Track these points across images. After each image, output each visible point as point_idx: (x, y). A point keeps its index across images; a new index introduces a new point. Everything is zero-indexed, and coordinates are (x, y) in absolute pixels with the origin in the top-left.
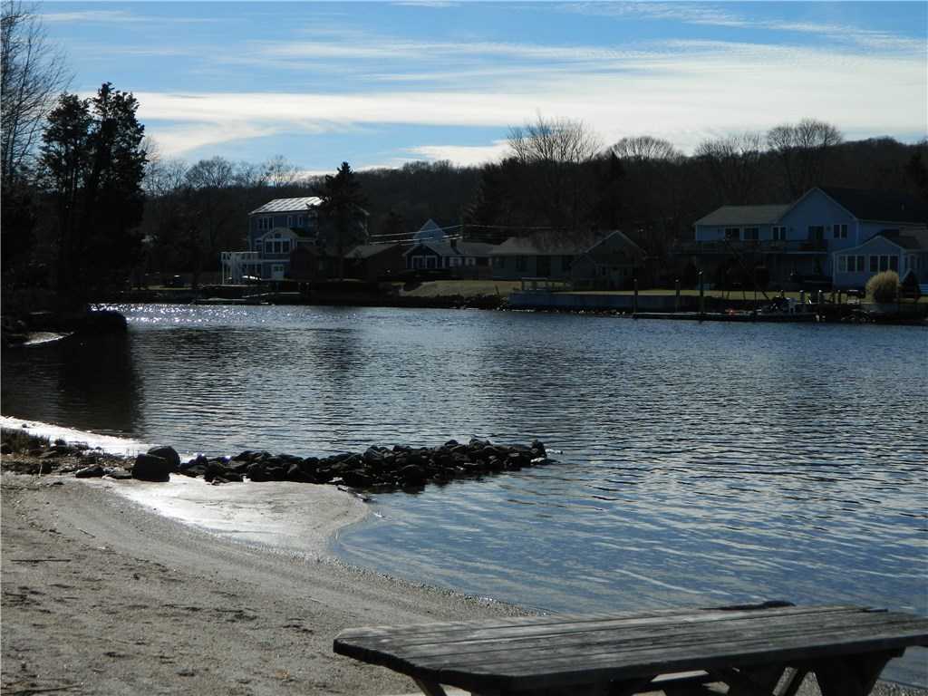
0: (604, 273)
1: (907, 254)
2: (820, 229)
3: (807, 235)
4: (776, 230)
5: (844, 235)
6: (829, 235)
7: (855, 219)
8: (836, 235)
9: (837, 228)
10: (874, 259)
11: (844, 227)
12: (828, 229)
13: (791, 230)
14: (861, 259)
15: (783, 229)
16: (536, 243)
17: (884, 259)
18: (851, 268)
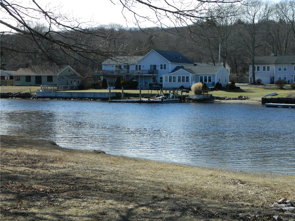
0: (71, 83)
1: (192, 76)
2: (155, 66)
3: (150, 68)
4: (137, 66)
5: (165, 68)
6: (158, 68)
7: (169, 62)
8: (161, 68)
9: (161, 65)
10: (179, 77)
11: (165, 65)
12: (158, 66)
13: (143, 66)
14: (174, 78)
15: (140, 66)
16: (33, 70)
17: (183, 77)
18: (170, 81)
